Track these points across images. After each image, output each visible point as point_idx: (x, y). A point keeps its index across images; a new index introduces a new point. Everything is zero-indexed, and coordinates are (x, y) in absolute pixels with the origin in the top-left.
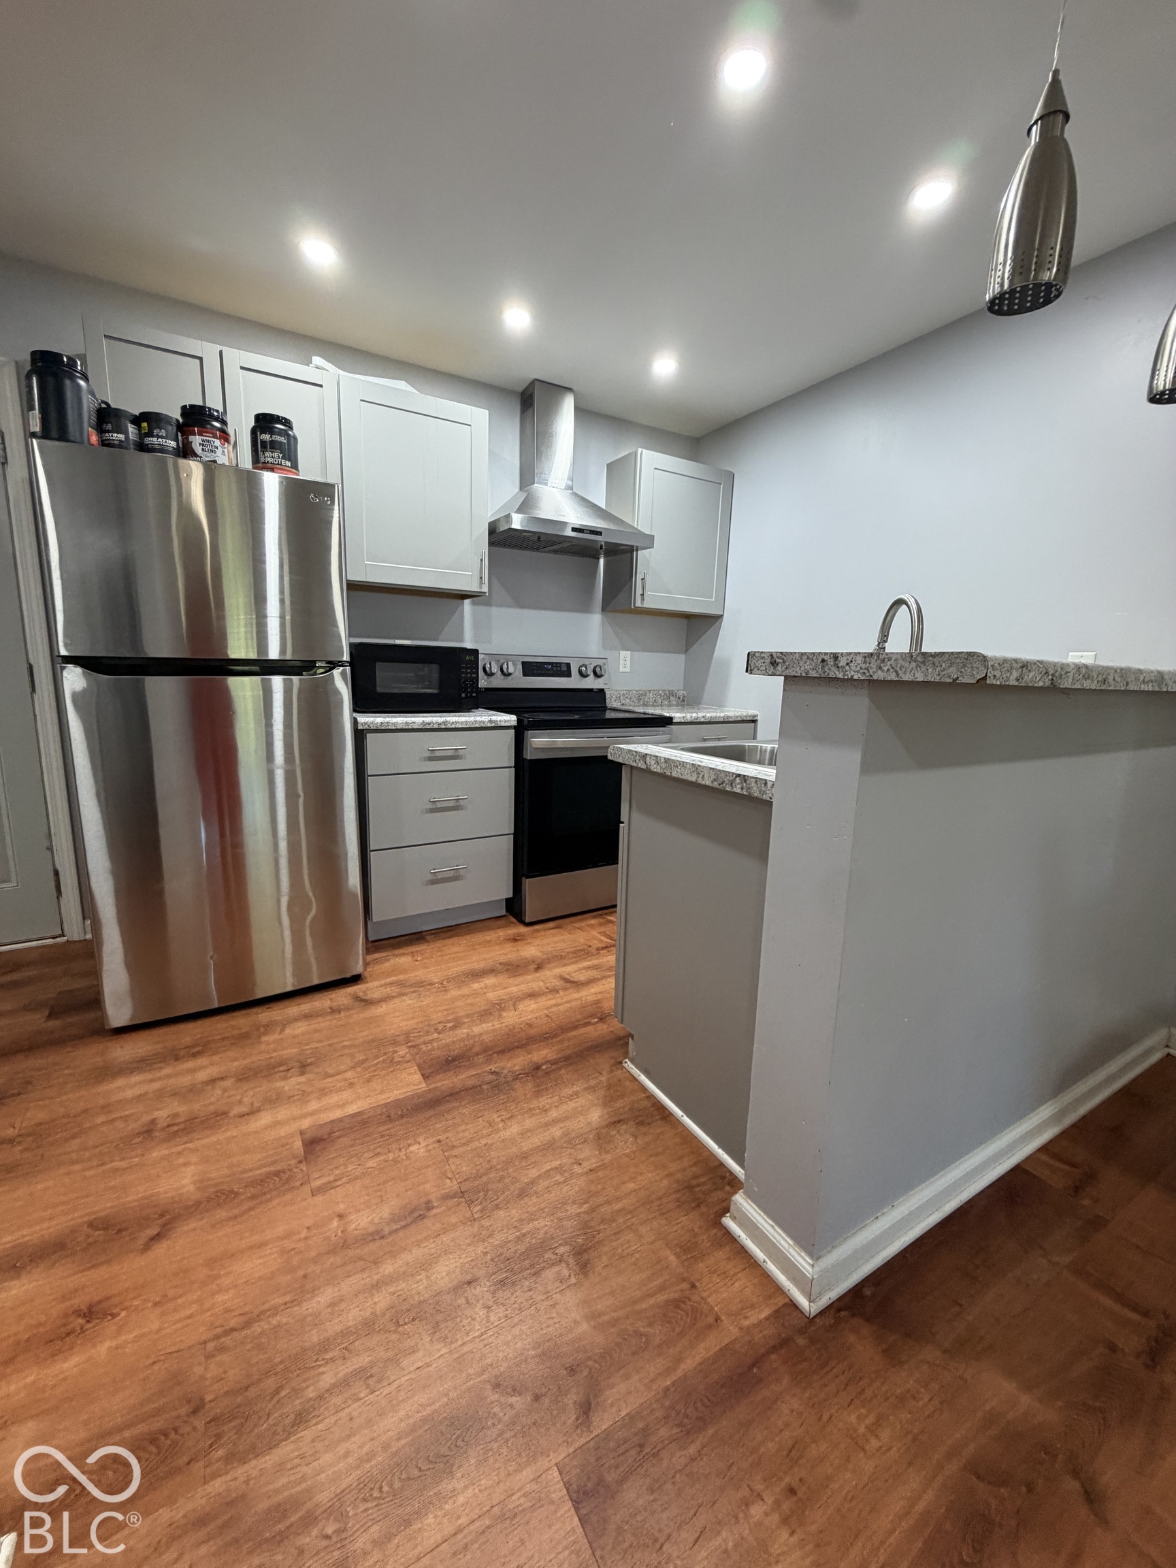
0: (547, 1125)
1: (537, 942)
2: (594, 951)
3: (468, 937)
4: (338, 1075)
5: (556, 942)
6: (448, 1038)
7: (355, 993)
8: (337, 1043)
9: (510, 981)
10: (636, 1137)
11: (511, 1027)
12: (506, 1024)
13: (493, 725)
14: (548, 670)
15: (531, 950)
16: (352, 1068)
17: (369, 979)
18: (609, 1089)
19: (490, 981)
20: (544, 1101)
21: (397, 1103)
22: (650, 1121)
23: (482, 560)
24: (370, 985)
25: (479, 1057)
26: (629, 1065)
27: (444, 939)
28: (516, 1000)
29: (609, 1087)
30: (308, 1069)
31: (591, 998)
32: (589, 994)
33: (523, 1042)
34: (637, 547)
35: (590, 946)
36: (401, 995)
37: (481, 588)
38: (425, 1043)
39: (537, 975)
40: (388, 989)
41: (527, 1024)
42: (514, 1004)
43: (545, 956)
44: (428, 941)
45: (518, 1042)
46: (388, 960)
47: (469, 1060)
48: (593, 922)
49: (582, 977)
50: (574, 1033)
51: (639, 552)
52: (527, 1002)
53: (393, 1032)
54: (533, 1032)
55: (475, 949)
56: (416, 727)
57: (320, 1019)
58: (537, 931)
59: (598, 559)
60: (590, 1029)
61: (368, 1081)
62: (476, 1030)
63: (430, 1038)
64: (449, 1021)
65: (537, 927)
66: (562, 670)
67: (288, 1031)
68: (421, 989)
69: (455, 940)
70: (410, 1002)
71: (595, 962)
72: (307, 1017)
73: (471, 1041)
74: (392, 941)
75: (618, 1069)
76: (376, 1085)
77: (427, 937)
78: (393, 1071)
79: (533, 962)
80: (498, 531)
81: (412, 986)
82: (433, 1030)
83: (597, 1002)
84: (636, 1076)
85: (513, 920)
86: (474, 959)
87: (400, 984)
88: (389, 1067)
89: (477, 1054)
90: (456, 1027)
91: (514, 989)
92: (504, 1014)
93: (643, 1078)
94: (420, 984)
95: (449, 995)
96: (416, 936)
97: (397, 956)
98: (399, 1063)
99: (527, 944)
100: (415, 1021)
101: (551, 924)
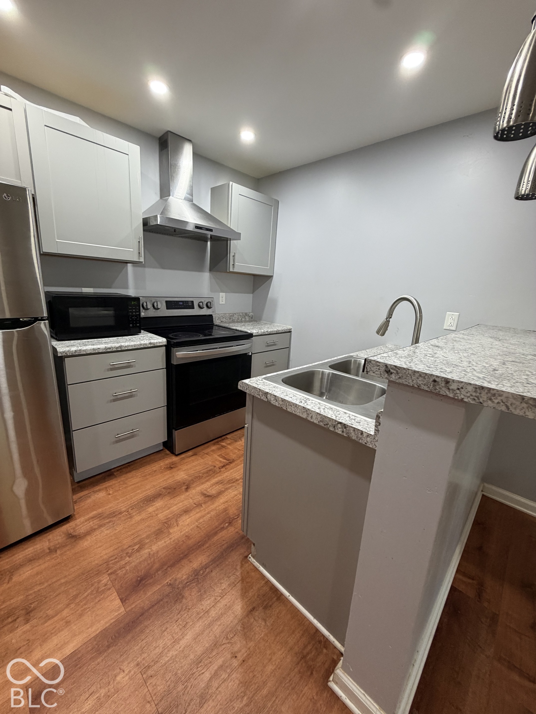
0: (210, 625)
1: (185, 467)
2: (218, 470)
3: (142, 470)
4: (56, 615)
5: (195, 466)
6: (135, 560)
7: (67, 530)
8: (55, 582)
9: (172, 501)
10: (265, 620)
11: (176, 541)
12: (173, 539)
13: (152, 345)
14: (180, 305)
15: (181, 475)
16: (68, 605)
17: (77, 516)
18: (243, 582)
19: (159, 504)
20: (206, 603)
21: (104, 634)
22: (270, 604)
23: (139, 242)
24: (78, 521)
25: (159, 572)
26: (252, 560)
27: (127, 473)
28: (178, 516)
29: (243, 580)
30: (32, 614)
31: (222, 507)
32: (219, 504)
33: (186, 553)
34: (230, 239)
35: (215, 467)
36: (100, 526)
37: (139, 259)
38: (120, 568)
39: (187, 494)
40: (91, 523)
41: (186, 536)
42: (177, 521)
43: (190, 478)
44: (116, 477)
45: (182, 553)
46: (90, 497)
47: (152, 577)
48: (214, 448)
49: (213, 491)
50: (216, 538)
51: (231, 241)
52: (184, 518)
53: (96, 562)
54: (190, 542)
55: (147, 479)
56: (101, 351)
57: (41, 561)
58: (183, 459)
59: (207, 242)
60: (224, 533)
61: (81, 615)
62: (155, 548)
63: (123, 563)
64: (135, 544)
65: (183, 456)
66: (189, 305)
67: (15, 579)
68: (114, 519)
69: (133, 473)
70: (108, 532)
71: (219, 478)
72: (31, 560)
73: (152, 559)
74: (91, 480)
75: (246, 563)
76: (87, 619)
77: (115, 474)
78: (99, 601)
79: (184, 483)
80: (149, 225)
81: (108, 516)
82: (125, 555)
83: (225, 510)
84: (257, 567)
85: (168, 452)
86: (147, 487)
87: (99, 516)
88: (96, 598)
89: (158, 570)
90: (141, 548)
91: (174, 508)
92: (171, 531)
93: (262, 569)
94: (114, 515)
95: (133, 521)
96: (108, 473)
97: (95, 492)
98: (103, 592)
99: (178, 470)
100: (112, 549)
101: (190, 453)
